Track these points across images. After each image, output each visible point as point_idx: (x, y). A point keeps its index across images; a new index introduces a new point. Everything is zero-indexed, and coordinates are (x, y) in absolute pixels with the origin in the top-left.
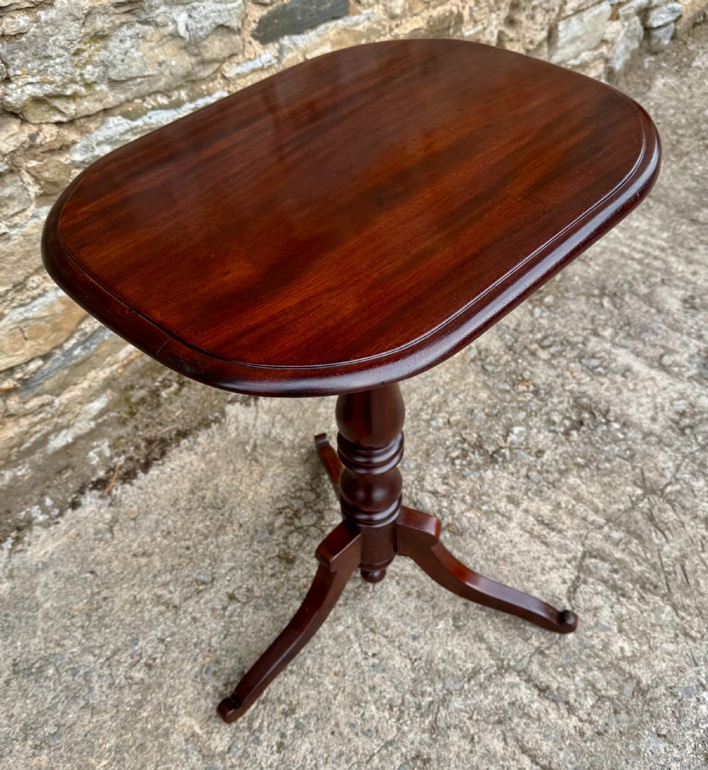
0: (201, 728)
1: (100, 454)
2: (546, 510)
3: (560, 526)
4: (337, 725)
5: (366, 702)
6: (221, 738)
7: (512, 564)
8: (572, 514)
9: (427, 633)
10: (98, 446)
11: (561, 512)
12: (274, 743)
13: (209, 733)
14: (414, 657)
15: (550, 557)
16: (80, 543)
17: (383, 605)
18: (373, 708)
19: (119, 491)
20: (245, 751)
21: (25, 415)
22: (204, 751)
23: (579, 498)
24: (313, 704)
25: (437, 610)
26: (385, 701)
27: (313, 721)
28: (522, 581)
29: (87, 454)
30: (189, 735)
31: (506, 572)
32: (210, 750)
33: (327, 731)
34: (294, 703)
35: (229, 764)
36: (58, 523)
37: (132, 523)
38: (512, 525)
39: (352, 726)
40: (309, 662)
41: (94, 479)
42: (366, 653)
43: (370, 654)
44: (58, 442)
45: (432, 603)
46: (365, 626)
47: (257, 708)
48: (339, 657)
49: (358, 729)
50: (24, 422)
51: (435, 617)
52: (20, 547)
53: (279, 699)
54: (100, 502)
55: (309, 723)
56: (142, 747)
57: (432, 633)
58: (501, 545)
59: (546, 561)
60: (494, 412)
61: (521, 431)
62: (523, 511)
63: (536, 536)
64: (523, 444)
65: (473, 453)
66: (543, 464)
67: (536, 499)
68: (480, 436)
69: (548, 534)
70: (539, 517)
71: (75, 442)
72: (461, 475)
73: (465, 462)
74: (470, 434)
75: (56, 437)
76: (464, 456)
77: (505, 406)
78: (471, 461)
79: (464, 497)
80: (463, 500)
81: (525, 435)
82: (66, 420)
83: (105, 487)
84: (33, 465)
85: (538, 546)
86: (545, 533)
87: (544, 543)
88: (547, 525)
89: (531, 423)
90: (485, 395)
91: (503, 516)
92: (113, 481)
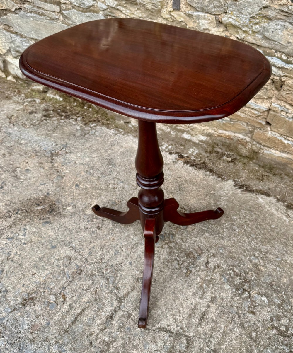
1: (193, 152)
2: (212, 315)
3: (204, 324)
6: (90, 211)
7: (174, 300)
8: (213, 330)
9: (133, 268)
10: (194, 149)
11: (213, 324)
12: (88, 226)
14: (122, 264)
19: (180, 162)
23: (225, 334)
29: (190, 148)
31: (169, 297)
33: (91, 240)
36: (163, 152)
37: (167, 169)
38: (197, 299)
41: (182, 154)
42: (122, 247)
43: (122, 249)
44: (186, 136)
46: (134, 245)
49: (92, 250)
51: (141, 270)
54: (174, 159)
58: (183, 295)
60: (274, 287)
61: (265, 302)
62: (208, 305)
63: (194, 311)
64: (256, 303)
65: (240, 279)
66: (244, 314)
67: (218, 311)
68: (253, 281)
69: (196, 318)
70: (207, 313)
71: (190, 141)
72: (223, 274)
73: (232, 275)
74: (253, 276)
75: (186, 134)
76: (237, 275)
77: (282, 292)
78: (235, 278)
79: (209, 276)
80: (207, 276)
81: (263, 304)
82: (192, 132)
83: (180, 158)
84: (176, 135)
85: (188, 312)
86: (197, 316)
87: (190, 315)
88: (203, 317)
89: (273, 307)
90: (285, 281)
91: (202, 295)
92: (183, 159)
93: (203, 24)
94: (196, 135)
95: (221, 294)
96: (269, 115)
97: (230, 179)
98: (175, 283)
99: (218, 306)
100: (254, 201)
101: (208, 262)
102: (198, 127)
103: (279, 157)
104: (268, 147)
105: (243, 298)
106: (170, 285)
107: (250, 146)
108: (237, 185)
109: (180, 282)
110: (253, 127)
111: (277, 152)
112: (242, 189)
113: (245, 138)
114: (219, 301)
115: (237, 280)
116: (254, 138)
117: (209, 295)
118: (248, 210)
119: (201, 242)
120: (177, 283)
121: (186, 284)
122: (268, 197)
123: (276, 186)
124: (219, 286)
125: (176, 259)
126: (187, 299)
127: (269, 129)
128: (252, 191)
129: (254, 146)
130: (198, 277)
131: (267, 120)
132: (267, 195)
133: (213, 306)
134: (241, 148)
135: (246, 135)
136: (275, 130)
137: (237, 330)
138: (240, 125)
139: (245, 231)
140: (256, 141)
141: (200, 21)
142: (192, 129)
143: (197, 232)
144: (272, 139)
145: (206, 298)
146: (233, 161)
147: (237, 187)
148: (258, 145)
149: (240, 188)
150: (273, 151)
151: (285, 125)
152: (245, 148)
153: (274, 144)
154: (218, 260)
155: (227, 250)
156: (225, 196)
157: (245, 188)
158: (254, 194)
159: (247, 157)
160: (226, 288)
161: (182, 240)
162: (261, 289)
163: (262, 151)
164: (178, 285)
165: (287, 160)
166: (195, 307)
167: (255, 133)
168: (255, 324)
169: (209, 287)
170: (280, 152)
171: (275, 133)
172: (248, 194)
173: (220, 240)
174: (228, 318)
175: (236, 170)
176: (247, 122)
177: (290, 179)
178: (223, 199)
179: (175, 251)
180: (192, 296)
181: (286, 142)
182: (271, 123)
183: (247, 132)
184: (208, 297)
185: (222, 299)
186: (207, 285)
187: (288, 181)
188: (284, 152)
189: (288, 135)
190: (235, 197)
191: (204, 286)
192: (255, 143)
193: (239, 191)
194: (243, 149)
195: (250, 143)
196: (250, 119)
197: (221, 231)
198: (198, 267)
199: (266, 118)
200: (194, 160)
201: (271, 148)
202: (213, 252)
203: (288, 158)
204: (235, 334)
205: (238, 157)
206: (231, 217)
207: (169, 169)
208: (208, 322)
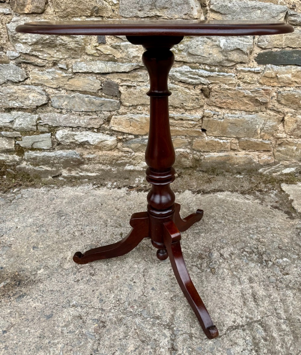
0: (69, 258)
1: (139, 181)
2: (261, 292)
3: (261, 303)
4: (97, 290)
5: (113, 292)
6: (70, 265)
7: (221, 298)
8: (272, 303)
9: (159, 291)
10: (140, 178)
11: (267, 299)
12: (77, 279)
13: (69, 261)
14: (145, 294)
15: (240, 309)
16: (108, 197)
17: (157, 271)
18: (113, 296)
19: (133, 192)
20: (69, 274)
21: (122, 151)
22: (62, 265)
23: (283, 301)
24: (100, 279)
25: (172, 288)
26: (119, 297)
27: (94, 282)
28: (216, 306)
29: (136, 178)
30: (65, 257)
31: (214, 299)
32: (63, 265)
33: (92, 289)
34: (97, 273)
35: (61, 273)
36: (111, 189)
37: (125, 200)
38: (238, 286)
39: (101, 294)
40: (115, 267)
41: (131, 185)
42: (133, 279)
43: (134, 281)
44: (129, 168)
45: (173, 285)
46: (144, 272)
47: (87, 266)
48: (124, 273)
49: (100, 297)
50: (121, 154)
51: (168, 289)
52: (97, 189)
53: (95, 269)
54: (125, 191)
55: (92, 282)
56: (53, 250)
57: (160, 293)
58: (224, 289)
59: (236, 309)
60: (283, 248)
61: (287, 261)
62: (250, 286)
63: (244, 297)
64: (282, 266)
65: (256, 255)
66: (282, 278)
67: (263, 287)
68: (266, 251)
69: (251, 301)
70: (255, 293)
71: (133, 171)
72: (240, 257)
73: (248, 255)
74: (263, 248)
75: (129, 165)
76: (251, 253)
77: (292, 249)
78: (251, 256)
79: (232, 264)
80: (230, 265)
81: (287, 264)
82: (134, 162)
83: (131, 189)
84: (118, 170)
85: (240, 301)
86: (250, 300)
87: (244, 302)
88: (255, 298)
89: (296, 262)
90: (287, 241)
91: (239, 281)
92: (135, 189)
93: (132, 52)
94: (139, 163)
95: (253, 273)
96: (204, 122)
97: (185, 190)
98: (210, 284)
99: (258, 283)
100: (216, 199)
101: (221, 255)
102: (140, 154)
103: (218, 157)
104: (207, 152)
105: (270, 268)
106: (206, 288)
107: (191, 157)
108: (194, 192)
109: (213, 281)
110: (192, 138)
111: (215, 153)
112: (201, 194)
113: (186, 150)
114: (256, 278)
115: (255, 257)
116: (193, 148)
117: (244, 278)
118: (217, 206)
119: (203, 242)
120: (211, 283)
121: (220, 280)
122: (224, 193)
123: (223, 183)
124: (246, 267)
125: (193, 265)
126: (231, 291)
127: (205, 135)
128: (208, 193)
129: (195, 155)
130: (224, 269)
131: (202, 127)
132: (222, 191)
133: (254, 285)
134: (185, 161)
135: (186, 147)
136: (211, 134)
137: (289, 292)
138: (180, 139)
139: (229, 220)
140: (195, 150)
141: (129, 50)
142: (134, 159)
143: (193, 236)
144: (210, 143)
145: (245, 282)
146: (180, 176)
147: (196, 194)
148: (198, 153)
149: (198, 193)
150: (212, 154)
151: (218, 127)
152: (188, 159)
153: (212, 147)
154: (228, 249)
155: (228, 239)
156: (191, 202)
157: (202, 192)
158: (212, 194)
159: (191, 167)
160: (252, 267)
161: (186, 248)
162: (277, 255)
163: (203, 157)
164: (213, 284)
165: (225, 158)
166: (242, 293)
167: (194, 143)
168: (296, 281)
169: (239, 273)
170: (218, 152)
171: (211, 137)
172: (207, 196)
173: (216, 234)
174: (274, 287)
175: (185, 182)
176: (186, 134)
177: (231, 174)
178: (192, 205)
179: (187, 259)
180: (232, 286)
181: (222, 141)
182: (206, 129)
183: (187, 144)
184: (245, 280)
185: (257, 276)
186: (236, 272)
187: (230, 176)
188: (221, 151)
189: (221, 135)
190: (200, 201)
191: (235, 273)
192: (195, 152)
193: (199, 195)
194: (186, 161)
195: (191, 154)
196: (188, 131)
197: (211, 228)
198: (218, 262)
199: (200, 126)
200: (145, 187)
201: (210, 152)
202: (219, 245)
203: (225, 156)
204: (290, 297)
205: (183, 171)
206: (209, 215)
207: (127, 200)
208: (262, 299)
